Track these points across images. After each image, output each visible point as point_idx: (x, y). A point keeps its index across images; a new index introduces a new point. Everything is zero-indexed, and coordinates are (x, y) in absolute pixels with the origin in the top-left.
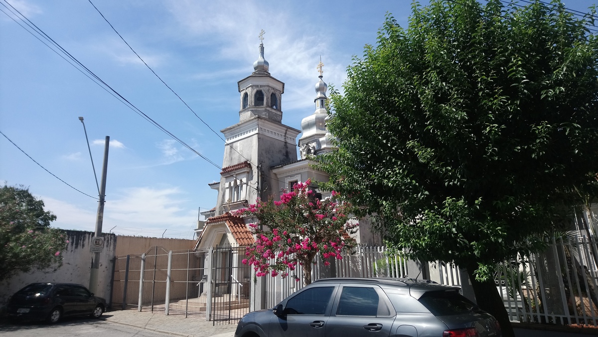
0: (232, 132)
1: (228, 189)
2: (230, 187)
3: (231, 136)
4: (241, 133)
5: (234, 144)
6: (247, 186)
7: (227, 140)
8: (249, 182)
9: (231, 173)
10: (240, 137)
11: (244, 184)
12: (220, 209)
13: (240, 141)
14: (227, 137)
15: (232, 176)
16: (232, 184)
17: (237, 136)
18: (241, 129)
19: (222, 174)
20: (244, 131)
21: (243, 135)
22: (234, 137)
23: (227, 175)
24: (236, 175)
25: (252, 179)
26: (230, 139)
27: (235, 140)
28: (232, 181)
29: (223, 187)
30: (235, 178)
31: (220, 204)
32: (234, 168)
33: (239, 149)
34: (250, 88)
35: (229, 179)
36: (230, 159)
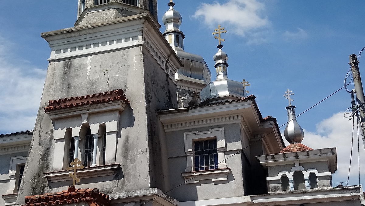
0: (70, 39)
1: (63, 143)
2: (70, 140)
3: (67, 46)
4: (95, 42)
5: (76, 61)
6: (118, 136)
7: (56, 53)
8: (123, 129)
9: (78, 110)
10: (92, 50)
11: (111, 133)
12: (35, 182)
13: (92, 56)
14: (56, 47)
15: (80, 115)
16: (76, 132)
17: (83, 46)
18: (98, 34)
19: (48, 111)
20: (103, 40)
21: (100, 45)
22: (75, 48)
23: (62, 113)
24: (90, 114)
25: (131, 123)
26: (62, 51)
27: (77, 52)
28: (76, 127)
29: (42, 139)
30: (85, 121)
31: (36, 172)
32: (85, 101)
33: (89, 69)
35: (67, 123)
36: (65, 86)
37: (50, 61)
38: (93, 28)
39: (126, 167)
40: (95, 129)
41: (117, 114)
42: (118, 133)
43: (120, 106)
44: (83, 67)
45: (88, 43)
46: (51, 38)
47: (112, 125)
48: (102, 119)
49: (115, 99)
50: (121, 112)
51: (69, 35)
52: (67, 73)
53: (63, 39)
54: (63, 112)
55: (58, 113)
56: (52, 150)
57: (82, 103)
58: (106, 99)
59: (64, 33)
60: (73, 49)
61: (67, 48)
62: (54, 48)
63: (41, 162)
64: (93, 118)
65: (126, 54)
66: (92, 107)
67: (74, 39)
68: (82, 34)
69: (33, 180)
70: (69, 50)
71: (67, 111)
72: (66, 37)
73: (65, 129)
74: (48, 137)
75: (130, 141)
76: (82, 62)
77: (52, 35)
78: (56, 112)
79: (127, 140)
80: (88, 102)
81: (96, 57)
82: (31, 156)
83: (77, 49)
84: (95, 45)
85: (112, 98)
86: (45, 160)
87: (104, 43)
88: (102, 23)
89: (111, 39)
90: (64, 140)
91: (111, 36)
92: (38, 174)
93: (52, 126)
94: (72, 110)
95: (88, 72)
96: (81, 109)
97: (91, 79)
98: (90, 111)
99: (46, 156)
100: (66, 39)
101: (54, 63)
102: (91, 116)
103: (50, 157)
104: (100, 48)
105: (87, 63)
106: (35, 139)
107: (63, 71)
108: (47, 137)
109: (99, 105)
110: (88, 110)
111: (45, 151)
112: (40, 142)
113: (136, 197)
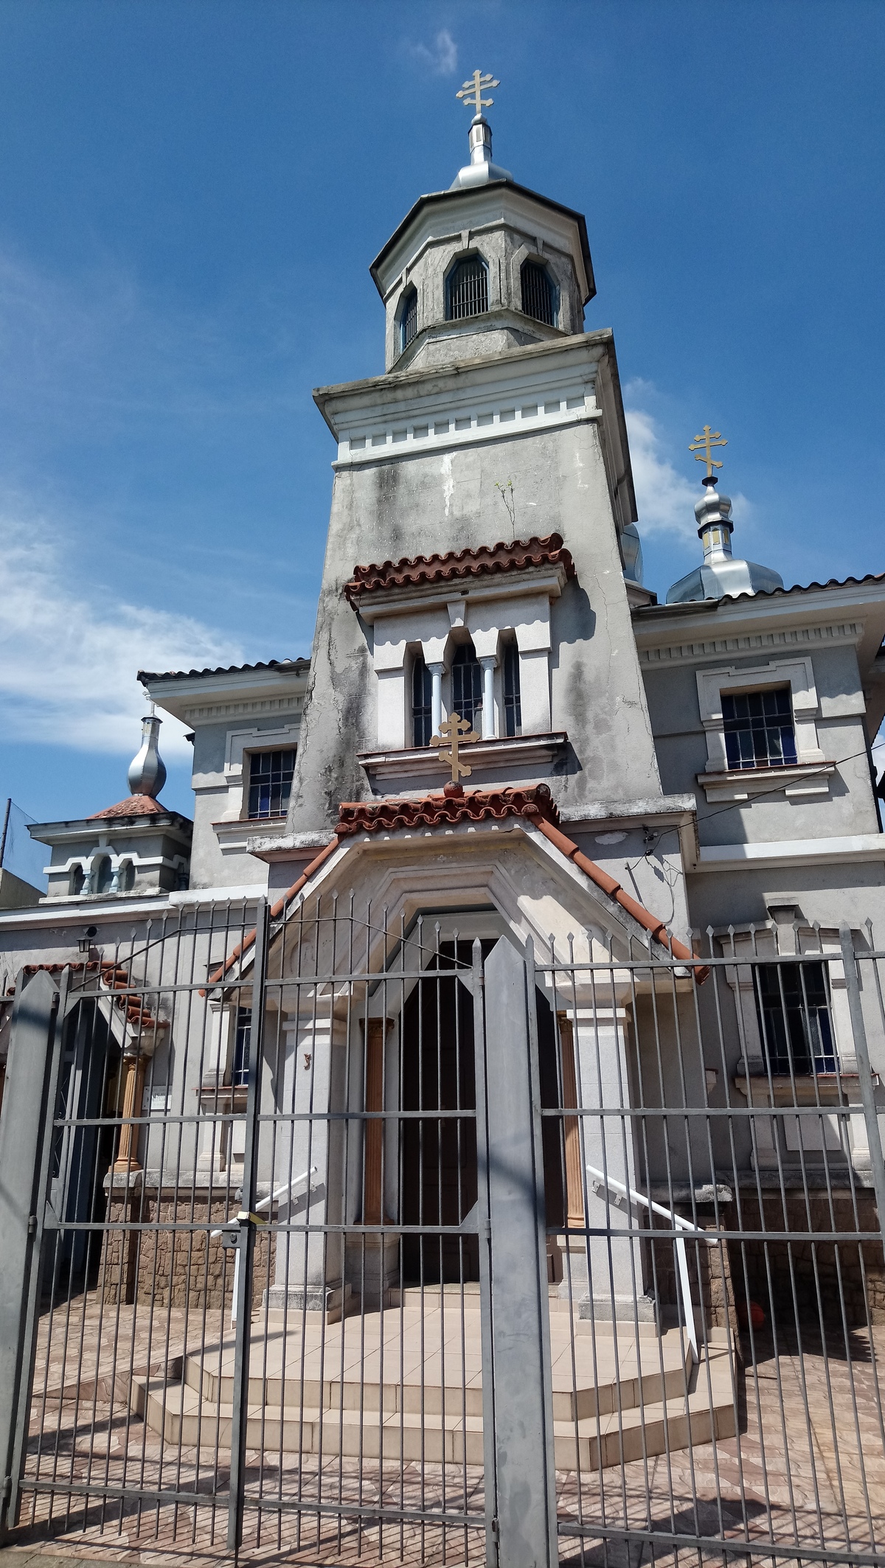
0: (392, 408)
1: (401, 680)
2: (416, 669)
3: (381, 428)
4: (461, 414)
5: (410, 468)
6: (553, 664)
7: (351, 448)
8: (564, 647)
9: (439, 590)
10: (454, 435)
11: (531, 655)
12: (333, 779)
13: (455, 454)
14: (351, 431)
15: (443, 608)
16: (435, 651)
17: (426, 428)
18: (469, 393)
19: (356, 594)
20: (484, 410)
21: (474, 423)
22: (405, 432)
23: (394, 601)
24: (470, 605)
25: (585, 628)
26: (369, 442)
27: (411, 444)
28: (433, 639)
29: (339, 670)
30: (459, 623)
31: (331, 754)
32: (461, 567)
33: (448, 488)
34: (499, 236)
35: (412, 630)
36: (387, 533)
37: (339, 468)
38: (458, 372)
39: (585, 742)
40: (485, 643)
41: (546, 605)
42: (552, 654)
43: (553, 580)
44: (432, 483)
45: (439, 418)
46: (338, 405)
47: (533, 634)
48: (506, 616)
49: (545, 560)
51: (389, 396)
52: (387, 499)
53: (372, 406)
54: (395, 597)
55: (385, 599)
56: (369, 700)
57: (453, 570)
58: (521, 558)
59: (377, 388)
60: (399, 435)
61: (382, 432)
62: (346, 434)
63: (343, 728)
64: (480, 615)
65: (550, 446)
66: (477, 583)
67: (402, 407)
68: (425, 393)
69: (325, 772)
70: (389, 438)
71: (410, 595)
72: (379, 401)
73: (403, 643)
74: (355, 665)
75: (589, 675)
76: (427, 470)
77: (342, 396)
78: (379, 597)
79: (578, 673)
80: (468, 569)
81: (466, 456)
82: (313, 714)
83: (410, 436)
84: (462, 423)
85: (537, 558)
86: (353, 724)
87: (485, 419)
88: (483, 359)
89: (507, 406)
90: (403, 672)
91: (504, 399)
92: (337, 758)
93: (361, 639)
94: (422, 590)
95: (448, 497)
96: (445, 590)
97: (457, 513)
98: (473, 595)
99: (353, 713)
100: (380, 408)
101: (349, 474)
102: (472, 610)
103: (367, 717)
104: (475, 432)
105: (443, 471)
106: (320, 673)
107: (376, 495)
108: (350, 667)
109: (498, 578)
110: (465, 592)
111: (351, 702)
112: (332, 679)
113: (631, 818)
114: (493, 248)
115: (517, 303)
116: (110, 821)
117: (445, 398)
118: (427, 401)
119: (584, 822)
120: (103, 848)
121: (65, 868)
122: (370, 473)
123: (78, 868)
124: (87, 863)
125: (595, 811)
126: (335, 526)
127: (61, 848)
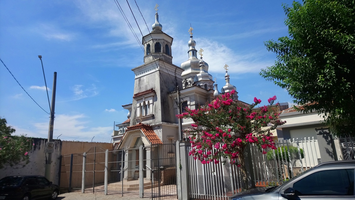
4: (146, 70)
5: (142, 78)
6: (153, 105)
7: (136, 76)
8: (154, 102)
10: (146, 73)
11: (151, 104)
15: (142, 99)
16: (142, 104)
19: (135, 97)
22: (141, 73)
23: (139, 98)
24: (145, 98)
25: (156, 100)
26: (138, 75)
27: (142, 75)
30: (144, 100)
31: (133, 118)
34: (152, 41)
35: (140, 101)
36: (139, 88)
37: (135, 79)
38: (145, 65)
39: (155, 115)
40: (147, 103)
41: (152, 97)
43: (152, 94)
44: (143, 80)
45: (144, 71)
46: (134, 71)
47: (151, 101)
48: (148, 99)
49: (150, 93)
50: (153, 96)
51: (139, 69)
52: (139, 83)
55: (137, 98)
56: (137, 111)
57: (142, 95)
59: (137, 68)
61: (139, 73)
62: (136, 74)
66: (145, 95)
67: (140, 70)
69: (133, 120)
73: (139, 103)
74: (136, 106)
75: (156, 106)
79: (155, 106)
81: (147, 76)
82: (132, 112)
86: (135, 114)
87: (149, 71)
90: (140, 107)
93: (136, 103)
95: (145, 82)
96: (142, 97)
97: (146, 85)
100: (138, 71)
103: (137, 113)
104: (148, 73)
105: (145, 79)
109: (147, 95)
111: (135, 111)
112: (134, 107)
113: (157, 125)
114: (151, 43)
115: (154, 51)
116: (123, 124)
117: (145, 68)
118: (143, 69)
119: (153, 126)
120: (123, 127)
121: (120, 130)
122: (138, 79)
123: (121, 130)
124: (122, 129)
125: (154, 124)
126: (135, 87)
127: (120, 127)
